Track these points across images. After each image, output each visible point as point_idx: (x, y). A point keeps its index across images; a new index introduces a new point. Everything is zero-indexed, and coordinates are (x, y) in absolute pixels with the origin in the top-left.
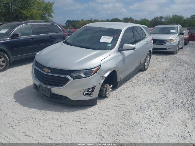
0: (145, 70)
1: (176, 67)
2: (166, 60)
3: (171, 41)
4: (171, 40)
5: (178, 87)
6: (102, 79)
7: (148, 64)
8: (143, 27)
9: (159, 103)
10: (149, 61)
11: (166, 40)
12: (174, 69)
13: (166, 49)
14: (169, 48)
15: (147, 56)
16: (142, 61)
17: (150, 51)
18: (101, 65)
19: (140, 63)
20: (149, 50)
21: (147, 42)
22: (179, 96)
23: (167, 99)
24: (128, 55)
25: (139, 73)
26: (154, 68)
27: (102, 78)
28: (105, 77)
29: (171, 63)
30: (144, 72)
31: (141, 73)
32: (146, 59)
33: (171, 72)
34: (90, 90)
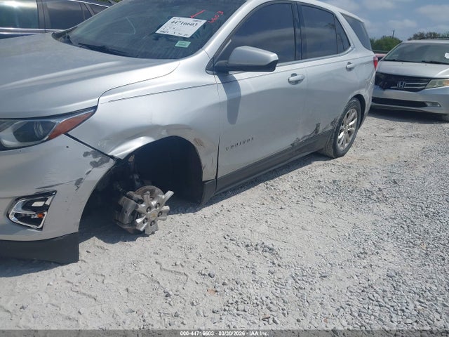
0: (337, 154)
1: (440, 157)
2: (417, 136)
3: (441, 84)
4: (441, 80)
5: (426, 225)
6: (95, 165)
7: (350, 139)
8: (342, 14)
9: (326, 283)
10: (353, 129)
11: (428, 80)
12: (431, 160)
13: (423, 104)
14: (434, 104)
15: (346, 110)
16: (325, 126)
17: (359, 98)
18: (95, 108)
19: (316, 130)
20: (356, 93)
21: (349, 63)
22: (418, 262)
23: (369, 269)
24: (254, 90)
25: (315, 163)
26: (369, 154)
27: (97, 160)
28: (112, 157)
29: (429, 143)
30: (332, 161)
31: (322, 163)
32: (341, 122)
33: (420, 171)
34: (36, 204)
